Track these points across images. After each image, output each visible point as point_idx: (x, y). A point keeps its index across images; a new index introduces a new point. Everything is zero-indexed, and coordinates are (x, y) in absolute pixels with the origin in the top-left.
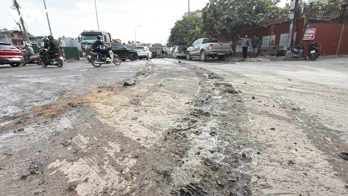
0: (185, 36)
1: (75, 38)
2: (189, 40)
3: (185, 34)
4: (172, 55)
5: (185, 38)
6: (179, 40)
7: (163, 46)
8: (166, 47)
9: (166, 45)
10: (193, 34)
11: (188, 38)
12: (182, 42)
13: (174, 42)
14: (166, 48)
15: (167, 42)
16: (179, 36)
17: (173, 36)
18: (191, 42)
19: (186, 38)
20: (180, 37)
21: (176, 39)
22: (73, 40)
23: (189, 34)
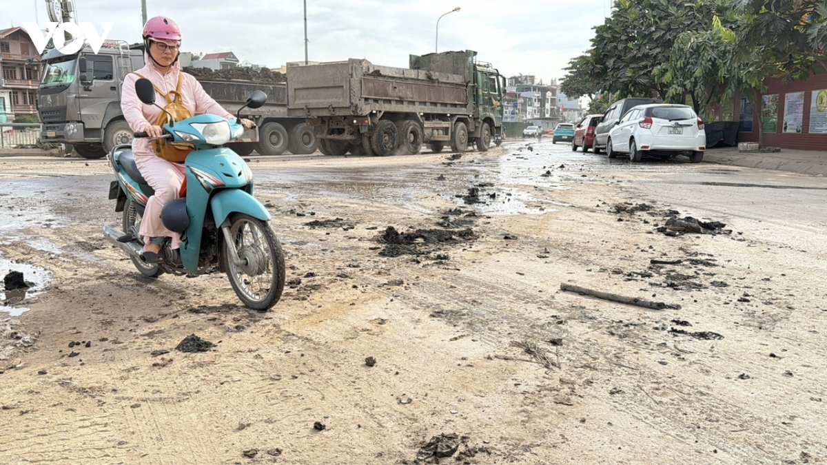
0: (660, 57)
1: (204, 54)
2: (675, 76)
3: (658, 50)
4: (593, 135)
5: (659, 67)
6: (629, 74)
7: (544, 90)
8: (558, 92)
9: (559, 83)
10: (697, 50)
11: (675, 68)
12: (642, 81)
13: (605, 80)
14: (561, 96)
15: (567, 72)
16: (629, 56)
17: (605, 55)
18: (687, 82)
19: (664, 65)
20: (635, 59)
21: (618, 69)
22: (195, 61)
23: (681, 50)
